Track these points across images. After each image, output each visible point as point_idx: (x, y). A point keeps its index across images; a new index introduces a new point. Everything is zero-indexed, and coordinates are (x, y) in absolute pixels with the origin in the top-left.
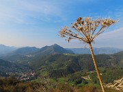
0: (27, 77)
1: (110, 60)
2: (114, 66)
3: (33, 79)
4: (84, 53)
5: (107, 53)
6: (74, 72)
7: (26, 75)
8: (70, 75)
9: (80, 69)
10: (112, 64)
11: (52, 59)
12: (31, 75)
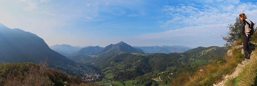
0: (91, 78)
1: (180, 59)
2: (184, 64)
3: (97, 80)
4: (155, 53)
5: (179, 51)
6: (144, 74)
7: (90, 76)
8: (139, 77)
9: (150, 70)
10: (182, 63)
11: (118, 60)
12: (96, 77)
